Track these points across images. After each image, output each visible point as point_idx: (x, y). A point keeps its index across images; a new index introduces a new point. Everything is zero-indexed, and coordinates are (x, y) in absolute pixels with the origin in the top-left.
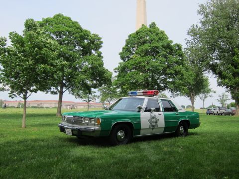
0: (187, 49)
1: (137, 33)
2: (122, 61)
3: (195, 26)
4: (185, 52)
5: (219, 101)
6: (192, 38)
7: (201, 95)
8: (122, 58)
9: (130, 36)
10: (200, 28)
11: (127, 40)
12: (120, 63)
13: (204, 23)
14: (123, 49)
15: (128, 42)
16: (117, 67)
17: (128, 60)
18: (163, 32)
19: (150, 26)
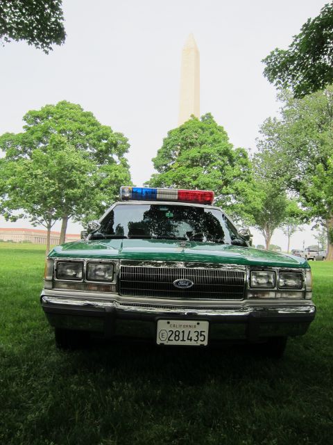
0: (257, 155)
1: (182, 129)
2: (156, 172)
3: (272, 119)
4: (254, 159)
5: (316, 238)
6: (267, 137)
7: (285, 227)
8: (157, 167)
9: (170, 133)
10: (279, 123)
11: (165, 140)
12: (153, 175)
13: (286, 114)
14: (159, 152)
15: (166, 143)
16: (149, 180)
17: (166, 170)
18: (220, 129)
19: (203, 118)
